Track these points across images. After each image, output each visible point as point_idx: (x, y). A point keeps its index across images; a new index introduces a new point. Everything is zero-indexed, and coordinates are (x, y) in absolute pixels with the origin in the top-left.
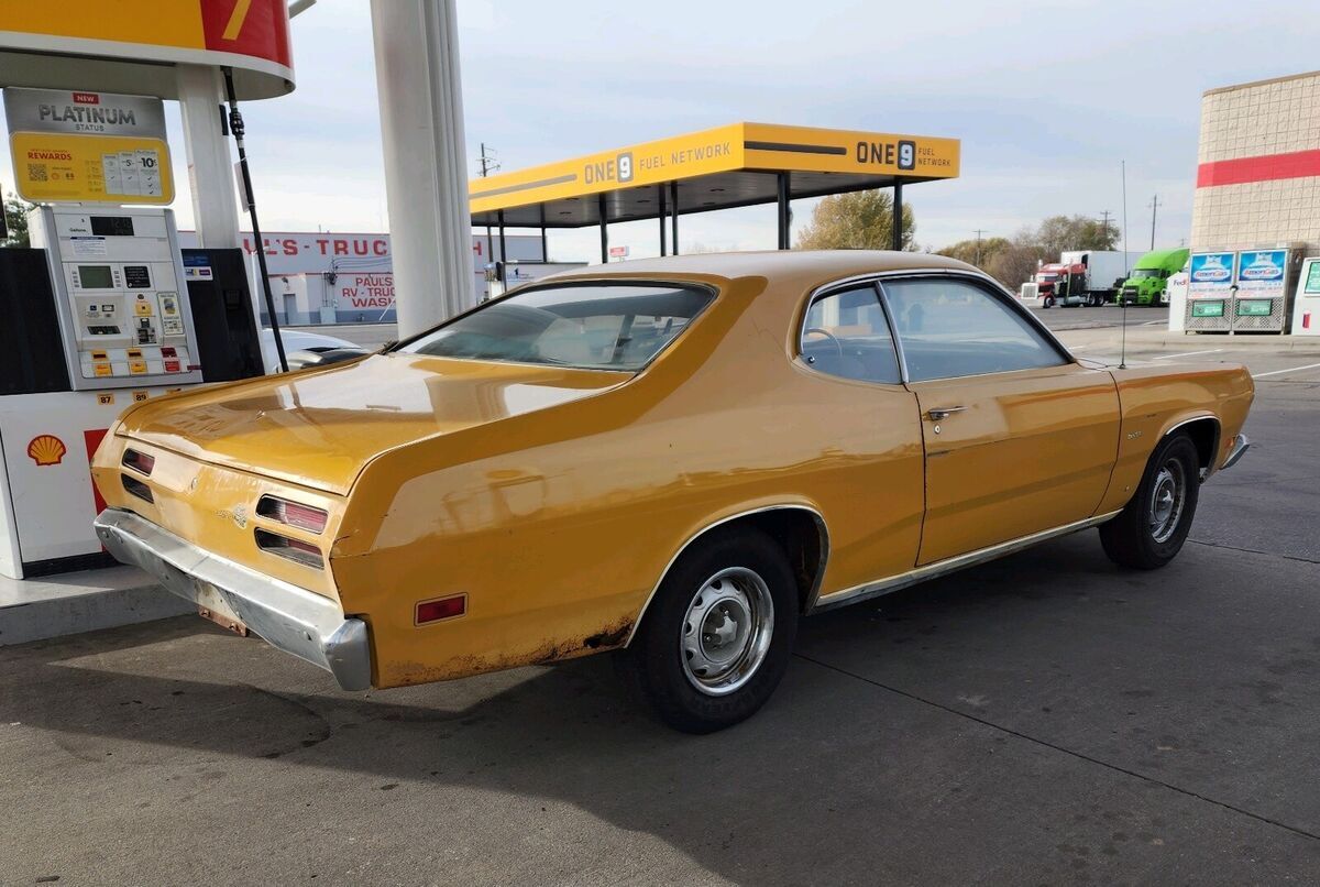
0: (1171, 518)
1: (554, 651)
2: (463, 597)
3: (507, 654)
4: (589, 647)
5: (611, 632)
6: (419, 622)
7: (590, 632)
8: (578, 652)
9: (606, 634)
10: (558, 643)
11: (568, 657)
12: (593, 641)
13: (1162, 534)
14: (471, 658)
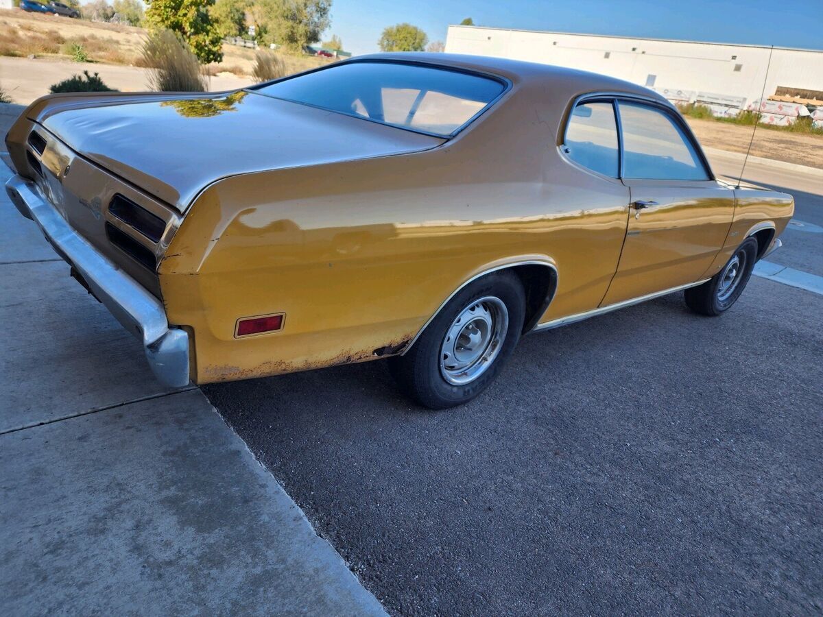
0: (730, 287)
1: (349, 358)
2: (282, 316)
3: (310, 360)
4: (376, 355)
5: (395, 345)
6: (239, 335)
7: (379, 345)
8: (367, 359)
9: (390, 346)
10: (352, 353)
11: (359, 361)
12: (379, 351)
13: (723, 295)
14: (281, 363)
